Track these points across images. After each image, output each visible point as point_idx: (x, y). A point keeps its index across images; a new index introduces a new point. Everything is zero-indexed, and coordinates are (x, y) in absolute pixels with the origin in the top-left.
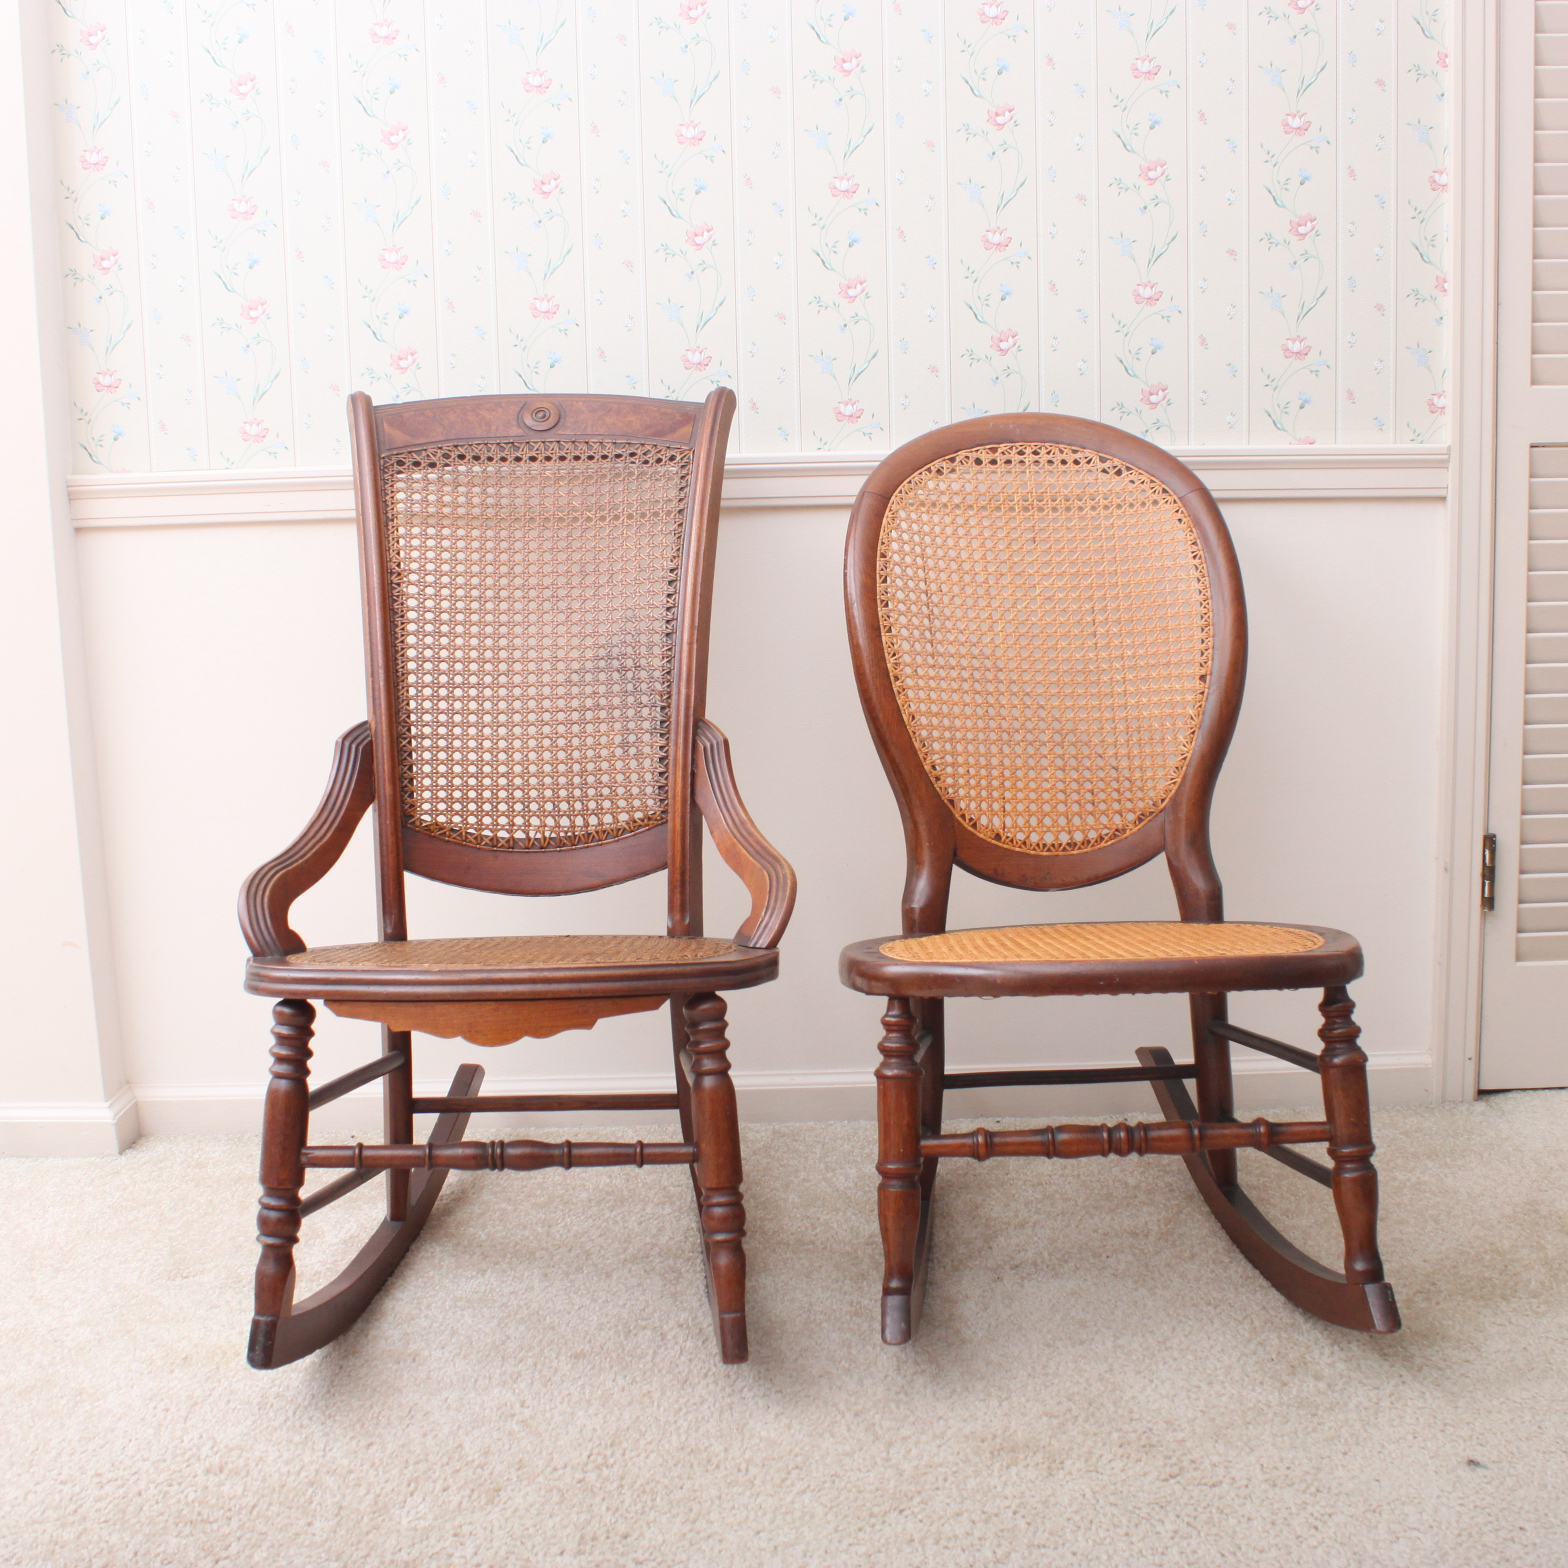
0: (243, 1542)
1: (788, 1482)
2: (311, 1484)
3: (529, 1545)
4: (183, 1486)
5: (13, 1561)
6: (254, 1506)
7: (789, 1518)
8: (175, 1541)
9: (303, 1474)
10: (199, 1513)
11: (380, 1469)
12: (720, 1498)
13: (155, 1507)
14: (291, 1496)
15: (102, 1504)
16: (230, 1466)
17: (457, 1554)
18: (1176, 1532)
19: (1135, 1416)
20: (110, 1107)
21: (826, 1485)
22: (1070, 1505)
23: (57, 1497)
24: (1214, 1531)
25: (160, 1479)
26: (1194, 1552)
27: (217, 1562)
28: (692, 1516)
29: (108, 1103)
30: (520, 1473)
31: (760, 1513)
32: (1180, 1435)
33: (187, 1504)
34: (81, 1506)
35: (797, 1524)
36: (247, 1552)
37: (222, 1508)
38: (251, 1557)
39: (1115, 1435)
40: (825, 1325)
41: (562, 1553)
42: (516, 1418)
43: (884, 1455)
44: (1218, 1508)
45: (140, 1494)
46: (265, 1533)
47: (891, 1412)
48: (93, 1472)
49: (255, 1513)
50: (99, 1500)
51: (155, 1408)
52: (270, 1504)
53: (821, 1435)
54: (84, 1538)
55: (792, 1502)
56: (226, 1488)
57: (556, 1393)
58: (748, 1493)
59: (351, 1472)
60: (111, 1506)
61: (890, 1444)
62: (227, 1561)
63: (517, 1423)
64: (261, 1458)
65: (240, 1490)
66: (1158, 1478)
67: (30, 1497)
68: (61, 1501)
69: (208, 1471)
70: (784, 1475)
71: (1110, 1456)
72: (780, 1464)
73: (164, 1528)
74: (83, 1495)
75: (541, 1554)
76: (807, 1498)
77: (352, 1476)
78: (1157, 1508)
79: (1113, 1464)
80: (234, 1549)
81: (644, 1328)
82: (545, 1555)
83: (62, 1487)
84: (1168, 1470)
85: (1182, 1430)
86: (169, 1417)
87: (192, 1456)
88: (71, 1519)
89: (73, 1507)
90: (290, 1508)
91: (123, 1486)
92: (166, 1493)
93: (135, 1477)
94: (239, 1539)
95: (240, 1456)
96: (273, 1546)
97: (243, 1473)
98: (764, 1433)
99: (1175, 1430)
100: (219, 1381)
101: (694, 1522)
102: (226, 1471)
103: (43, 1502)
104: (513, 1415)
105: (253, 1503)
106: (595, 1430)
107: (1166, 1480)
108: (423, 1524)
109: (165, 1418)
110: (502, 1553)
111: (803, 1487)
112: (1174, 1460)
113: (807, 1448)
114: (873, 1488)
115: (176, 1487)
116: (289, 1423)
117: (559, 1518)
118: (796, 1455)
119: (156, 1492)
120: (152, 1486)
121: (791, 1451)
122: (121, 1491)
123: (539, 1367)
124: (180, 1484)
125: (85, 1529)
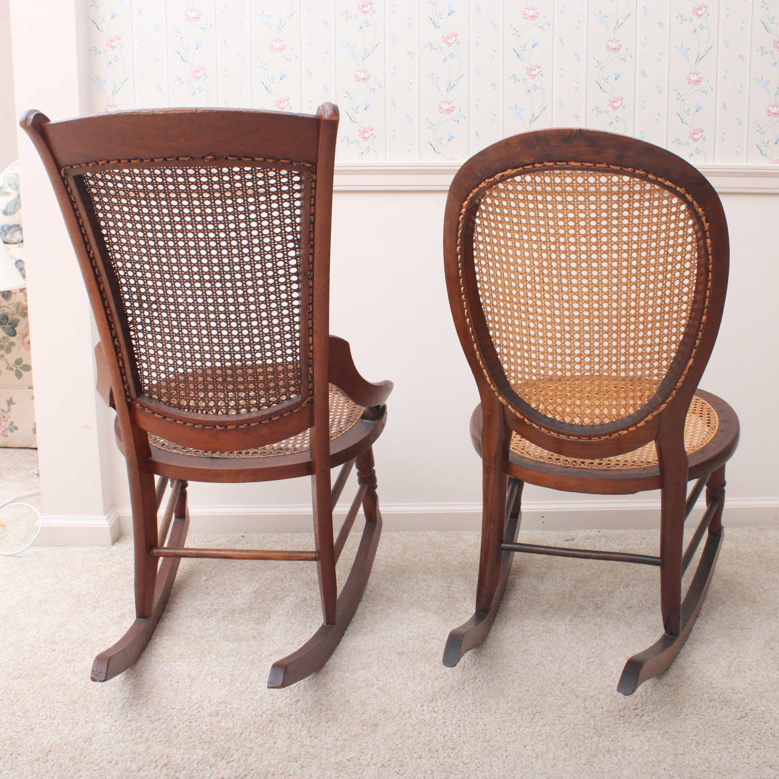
0: (240, 752)
1: (535, 720)
2: (271, 721)
3: (401, 753)
4: (198, 722)
5: (113, 763)
6: (242, 734)
7: (539, 738)
8: (201, 752)
9: (264, 716)
10: (212, 738)
11: (307, 714)
12: (500, 729)
13: (186, 734)
14: (261, 728)
15: (155, 732)
16: (222, 712)
17: (362, 758)
18: (752, 746)
19: (715, 686)
20: (107, 518)
21: (556, 721)
22: (692, 732)
23: (129, 729)
24: (772, 745)
25: (185, 719)
26: (765, 756)
27: (228, 763)
28: (487, 739)
29: (106, 517)
30: (385, 715)
31: (523, 736)
32: (741, 696)
33: (204, 733)
34: (143, 733)
35: (545, 742)
36: (244, 758)
37: (224, 734)
38: (247, 760)
39: (706, 695)
40: (533, 637)
41: (420, 758)
42: (375, 686)
43: (583, 705)
44: (771, 734)
45: (175, 727)
46: (252, 748)
47: (581, 683)
48: (145, 715)
49: (243, 736)
50: (153, 730)
51: (171, 681)
52: (250, 732)
53: (546, 695)
54: (150, 750)
55: (540, 730)
56: (223, 724)
57: (394, 673)
58: (514, 726)
59: (291, 715)
60: (161, 733)
61: (585, 700)
62: (234, 763)
63: (377, 689)
64: (238, 708)
65: (231, 726)
66: (735, 718)
67: (113, 728)
68: (132, 730)
69: (210, 715)
70: (532, 717)
71: (706, 707)
72: (528, 711)
73: (194, 745)
74: (143, 727)
75: (408, 758)
76: (547, 728)
77: (293, 717)
78: (739, 734)
79: (709, 711)
80: (236, 756)
81: (434, 639)
82: (411, 758)
83: (130, 723)
84: (739, 714)
85: (741, 693)
86: (181, 686)
87: (200, 707)
88: (140, 740)
89: (139, 734)
90: (262, 734)
91: (164, 723)
92: (190, 726)
93: (171, 717)
94: (237, 750)
95: (226, 707)
96: (258, 755)
97: (231, 716)
98: (515, 694)
99: (737, 693)
100: (203, 666)
101: (489, 742)
102: (220, 715)
103: (121, 731)
104: (373, 685)
105: (240, 732)
106: (421, 693)
107: (739, 719)
108: (339, 743)
109: (178, 686)
110: (387, 758)
111: (544, 723)
112: (741, 709)
113: (540, 702)
114: (582, 723)
115: (194, 723)
116: (249, 690)
117: (414, 739)
118: (536, 706)
119: (184, 726)
120: (181, 723)
121: (532, 704)
122: (164, 726)
123: (381, 659)
124: (196, 721)
125: (150, 746)
